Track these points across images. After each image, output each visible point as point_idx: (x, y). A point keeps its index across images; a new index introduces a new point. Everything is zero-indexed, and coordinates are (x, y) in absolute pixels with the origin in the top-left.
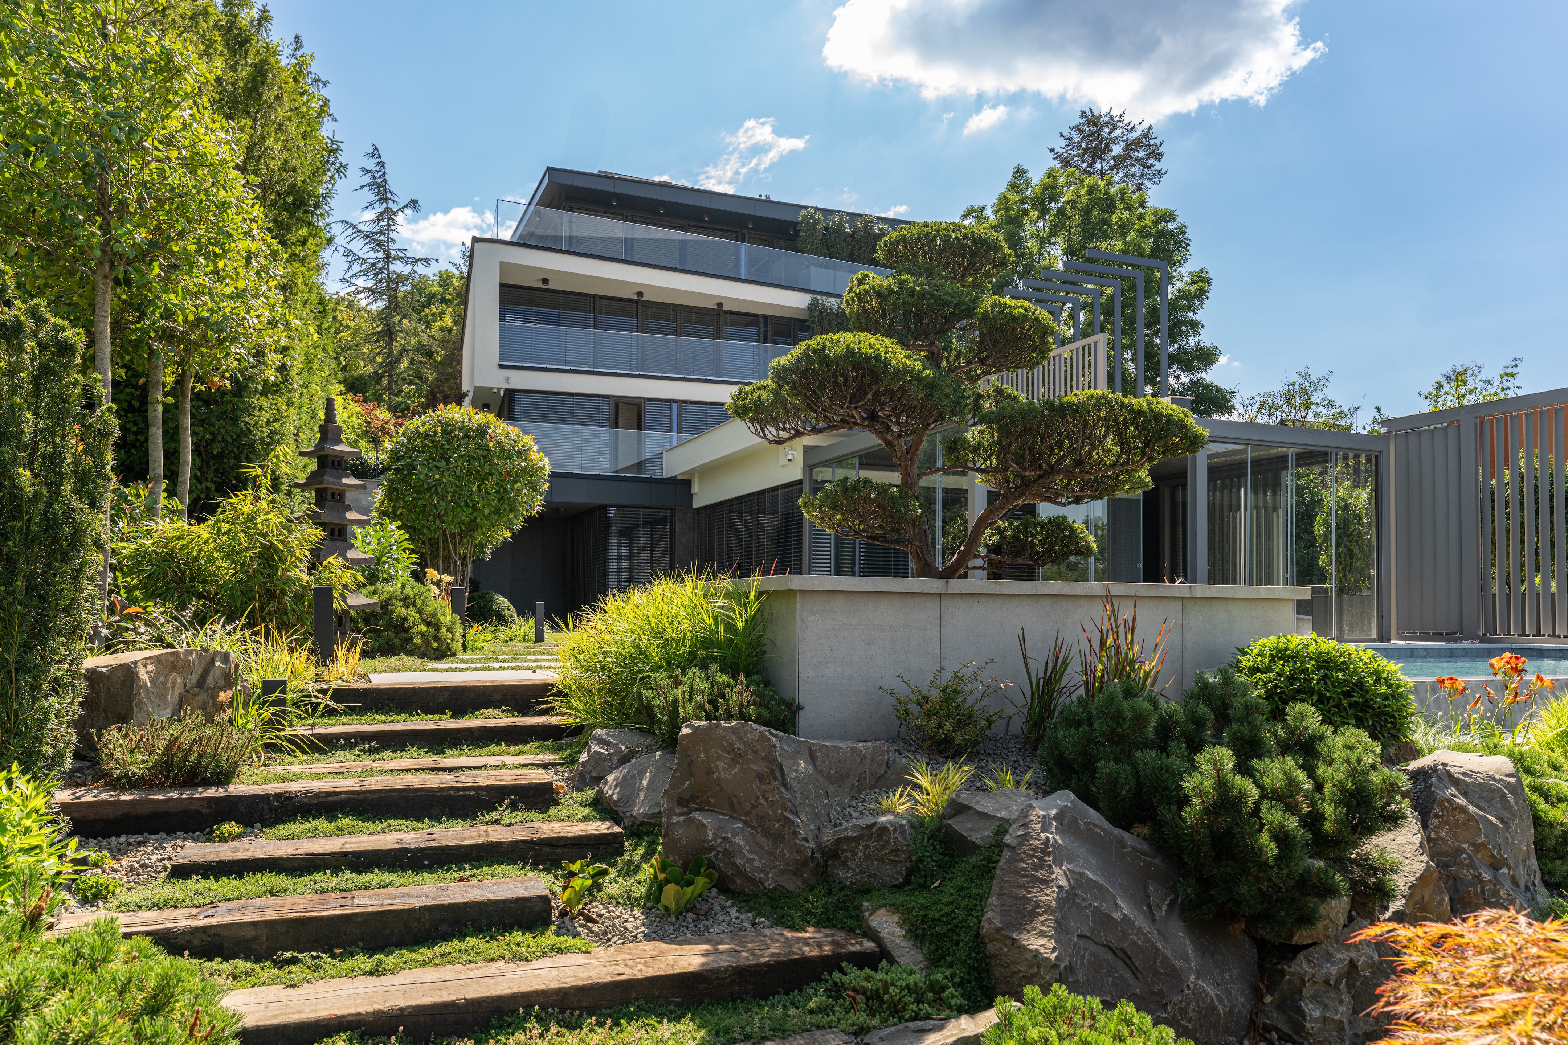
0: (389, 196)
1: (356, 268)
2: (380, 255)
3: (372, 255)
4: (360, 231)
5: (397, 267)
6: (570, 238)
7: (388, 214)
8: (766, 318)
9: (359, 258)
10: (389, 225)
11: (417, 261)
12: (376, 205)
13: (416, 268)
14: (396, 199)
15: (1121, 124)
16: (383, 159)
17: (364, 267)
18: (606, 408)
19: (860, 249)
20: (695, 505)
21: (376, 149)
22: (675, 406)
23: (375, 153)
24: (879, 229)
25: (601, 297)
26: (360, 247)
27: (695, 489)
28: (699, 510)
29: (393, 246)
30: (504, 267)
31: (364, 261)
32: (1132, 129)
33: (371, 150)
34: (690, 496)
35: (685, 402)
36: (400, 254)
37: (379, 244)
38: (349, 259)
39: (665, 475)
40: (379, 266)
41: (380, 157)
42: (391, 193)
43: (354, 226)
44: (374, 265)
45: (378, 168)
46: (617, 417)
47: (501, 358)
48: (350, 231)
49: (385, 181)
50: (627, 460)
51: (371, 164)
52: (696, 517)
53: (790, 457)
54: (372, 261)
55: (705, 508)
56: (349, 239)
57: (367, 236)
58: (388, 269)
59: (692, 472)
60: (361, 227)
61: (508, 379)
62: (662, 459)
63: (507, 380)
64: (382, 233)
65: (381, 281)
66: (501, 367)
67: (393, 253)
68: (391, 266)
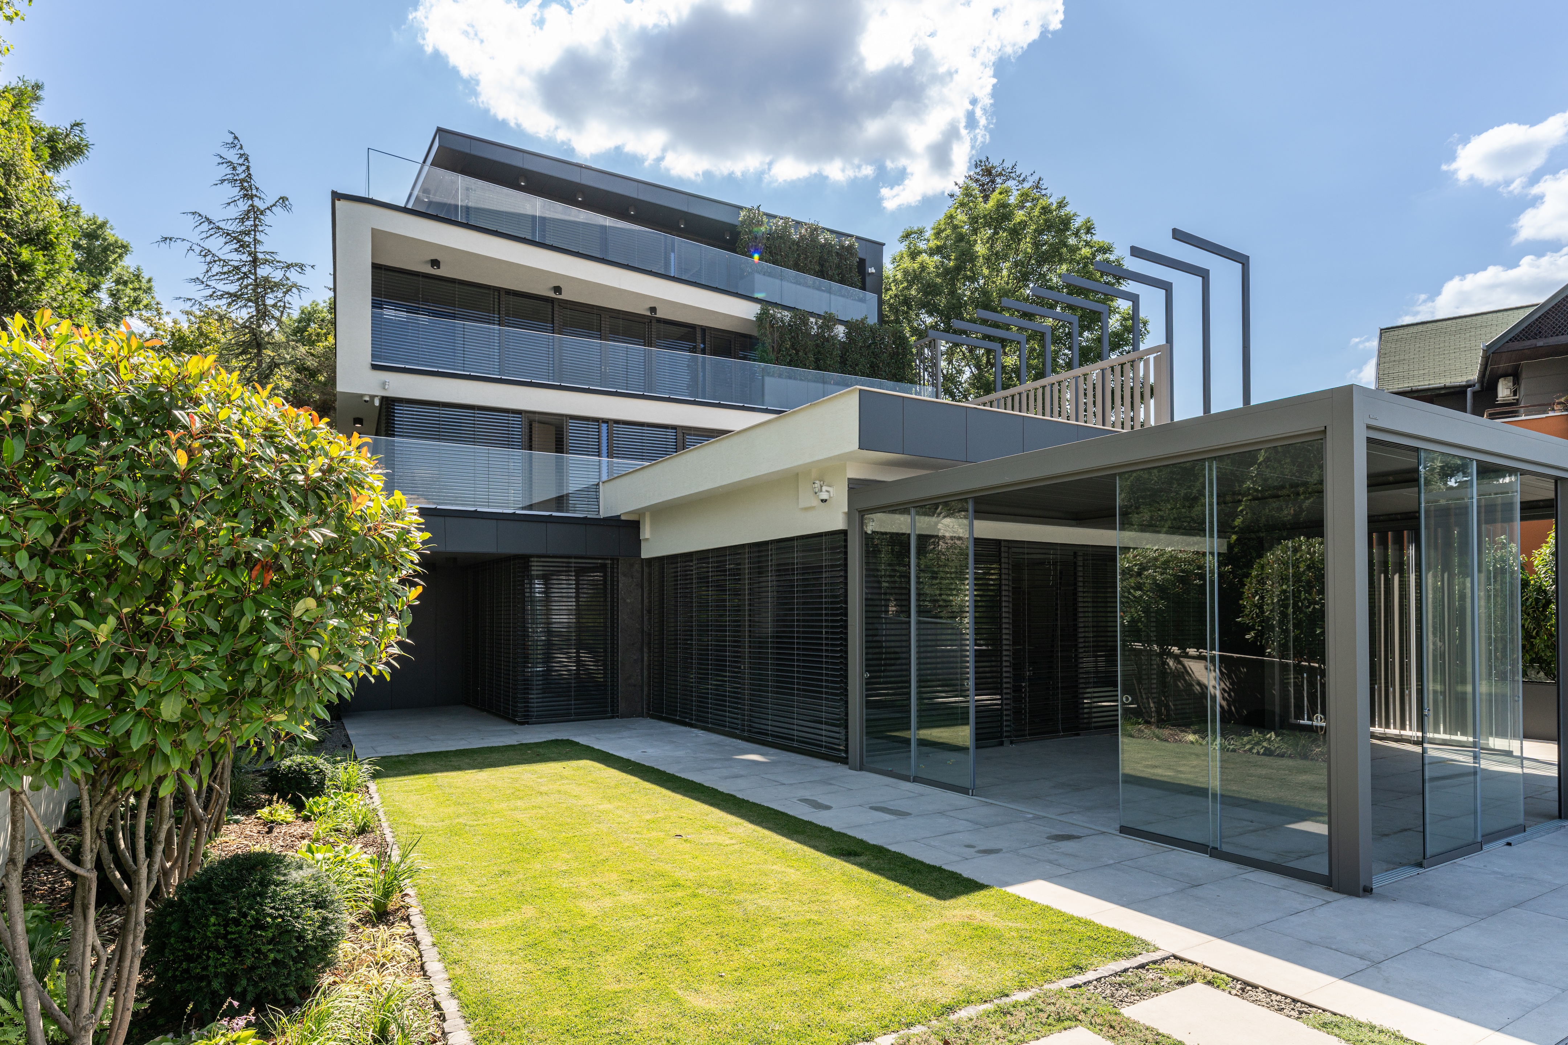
0: (254, 192)
1: (216, 269)
2: (245, 257)
3: (235, 256)
4: (218, 228)
5: (263, 271)
6: (467, 209)
7: (254, 214)
8: (704, 329)
9: (220, 260)
10: (256, 226)
11: (289, 266)
12: (240, 203)
13: (288, 274)
14: (263, 196)
15: (1013, 175)
16: (246, 150)
17: (225, 269)
18: (518, 427)
19: (806, 259)
20: (645, 555)
21: (236, 138)
22: (604, 427)
23: (235, 142)
24: (826, 239)
25: (509, 292)
26: (218, 245)
27: (646, 532)
28: (650, 561)
29: (260, 248)
30: (377, 236)
31: (226, 263)
32: (1024, 180)
33: (230, 139)
34: (637, 542)
35: (617, 422)
36: (268, 257)
37: (243, 245)
38: (208, 258)
39: (602, 515)
40: (244, 269)
41: (241, 148)
42: (257, 189)
43: (210, 222)
44: (237, 268)
45: (241, 161)
46: (531, 439)
47: (374, 356)
48: (205, 226)
49: (250, 176)
50: (545, 492)
51: (232, 155)
52: (646, 570)
53: (824, 496)
54: (236, 264)
55: (661, 560)
56: (204, 235)
57: (228, 234)
58: (255, 274)
59: (641, 512)
60: (222, 225)
61: (384, 383)
62: (597, 491)
63: (384, 385)
64: (248, 233)
65: (246, 287)
66: (375, 367)
67: (260, 256)
68: (259, 271)
